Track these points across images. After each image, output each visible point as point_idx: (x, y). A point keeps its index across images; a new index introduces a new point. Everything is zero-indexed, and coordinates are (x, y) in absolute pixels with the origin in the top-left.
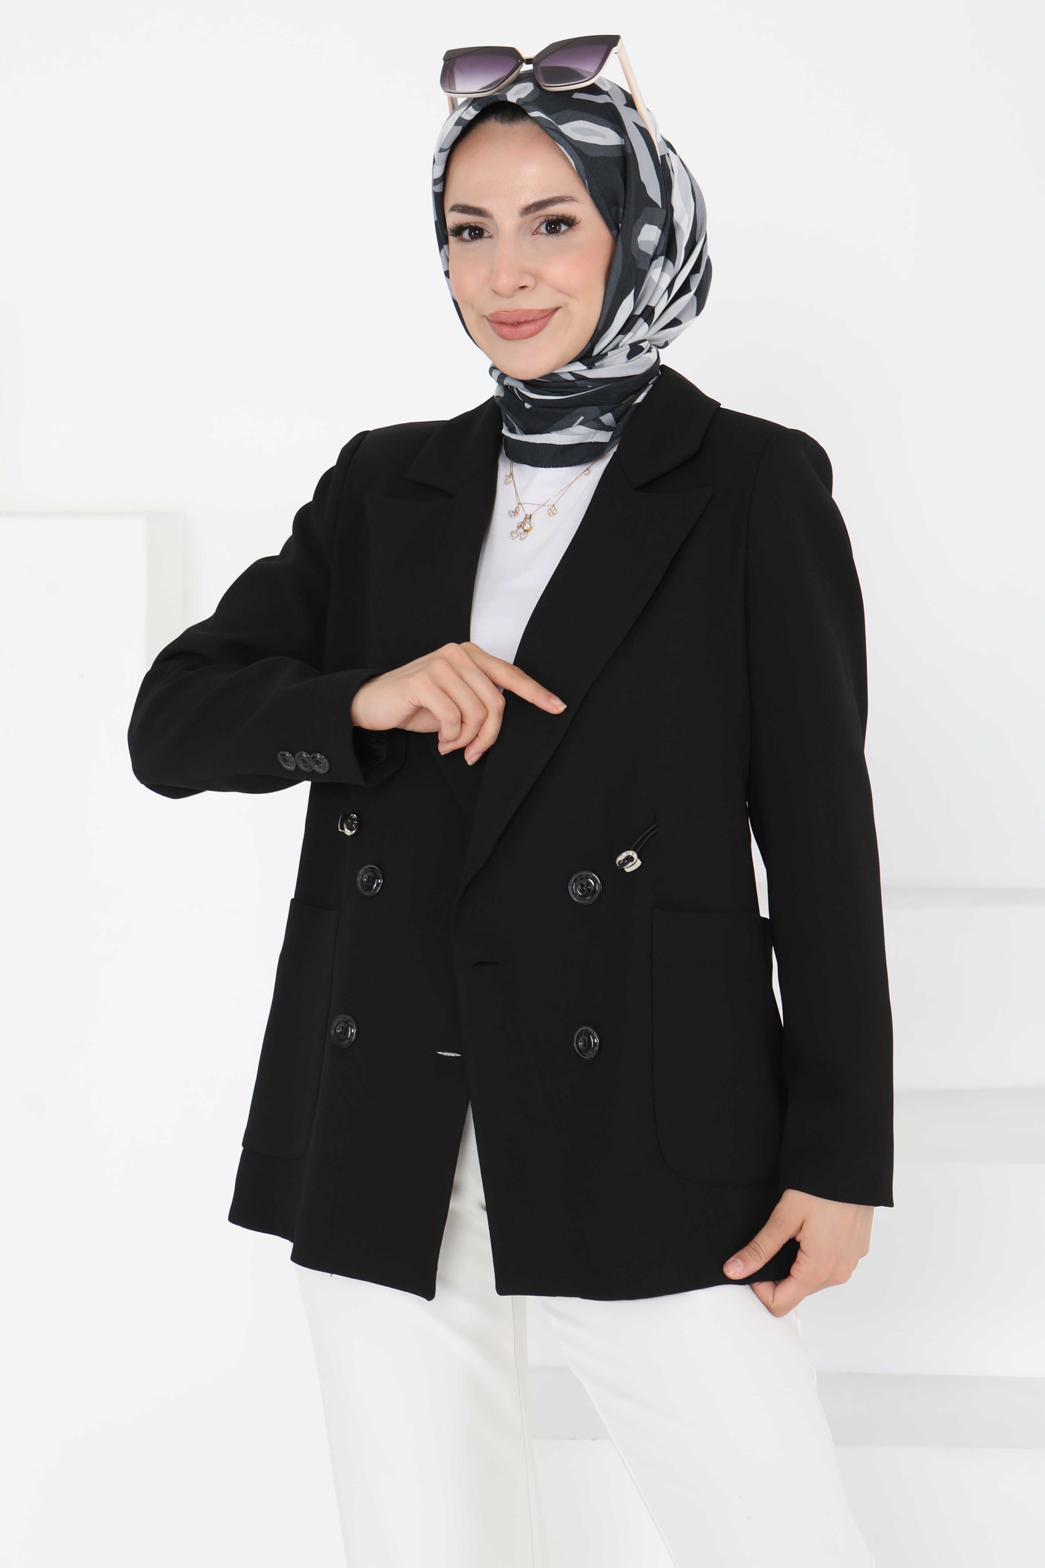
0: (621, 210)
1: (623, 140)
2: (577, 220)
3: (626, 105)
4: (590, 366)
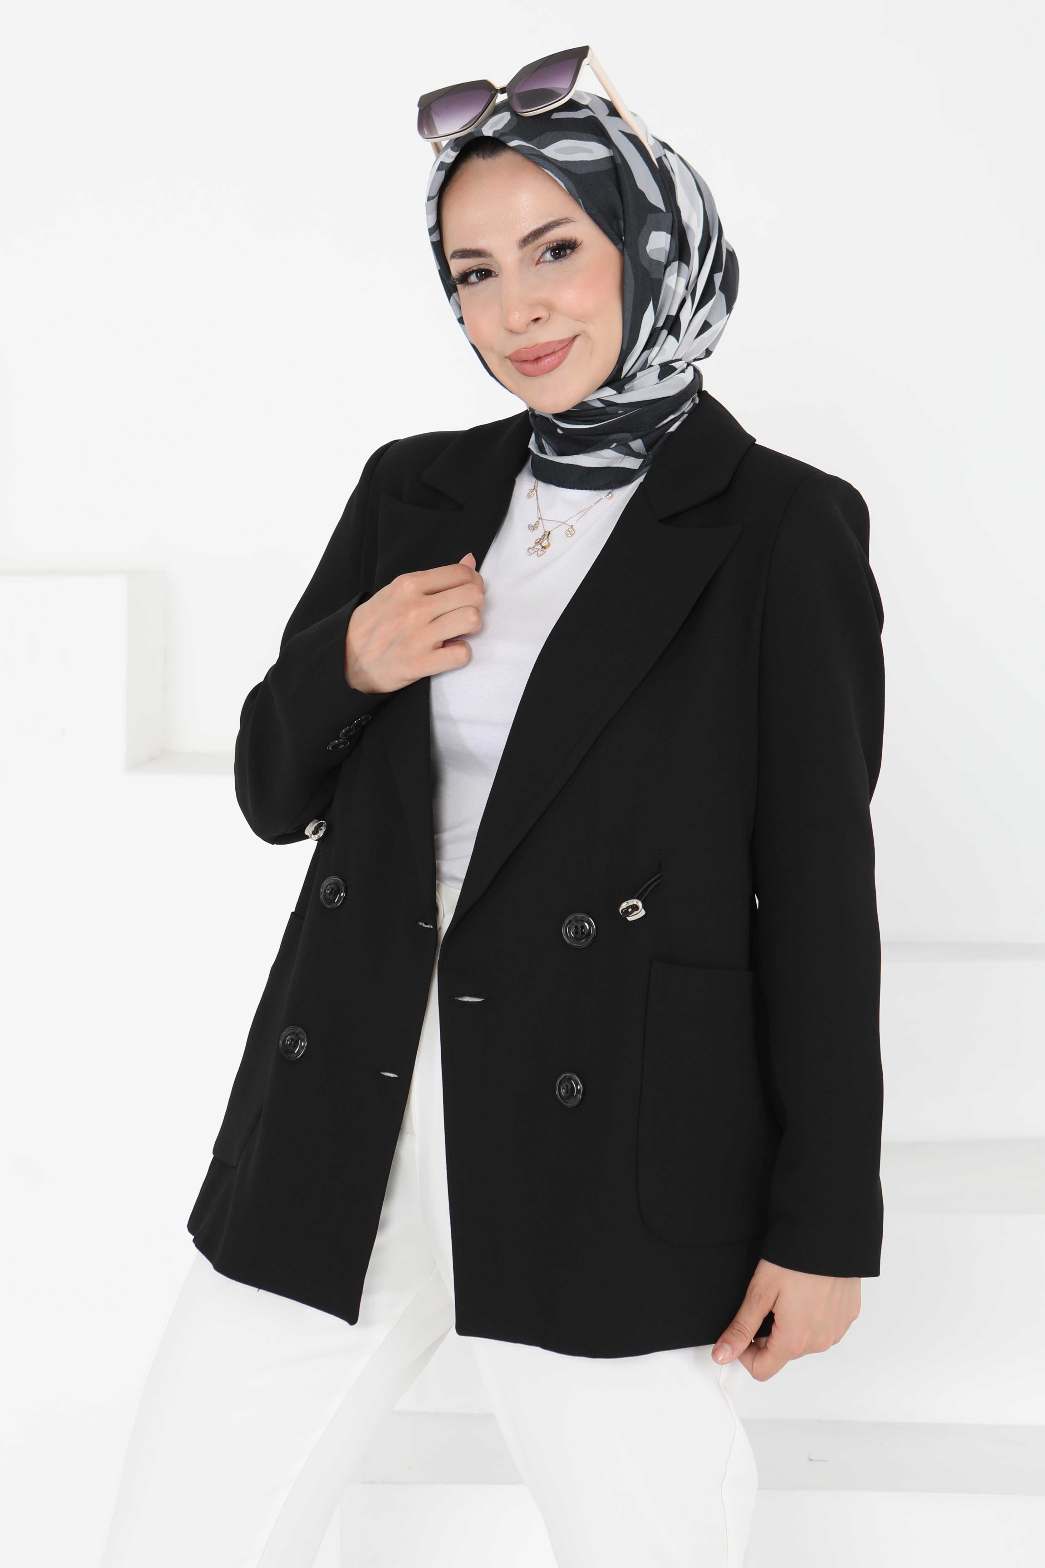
0: (622, 223)
1: (611, 151)
2: (579, 241)
3: (608, 115)
4: (620, 390)
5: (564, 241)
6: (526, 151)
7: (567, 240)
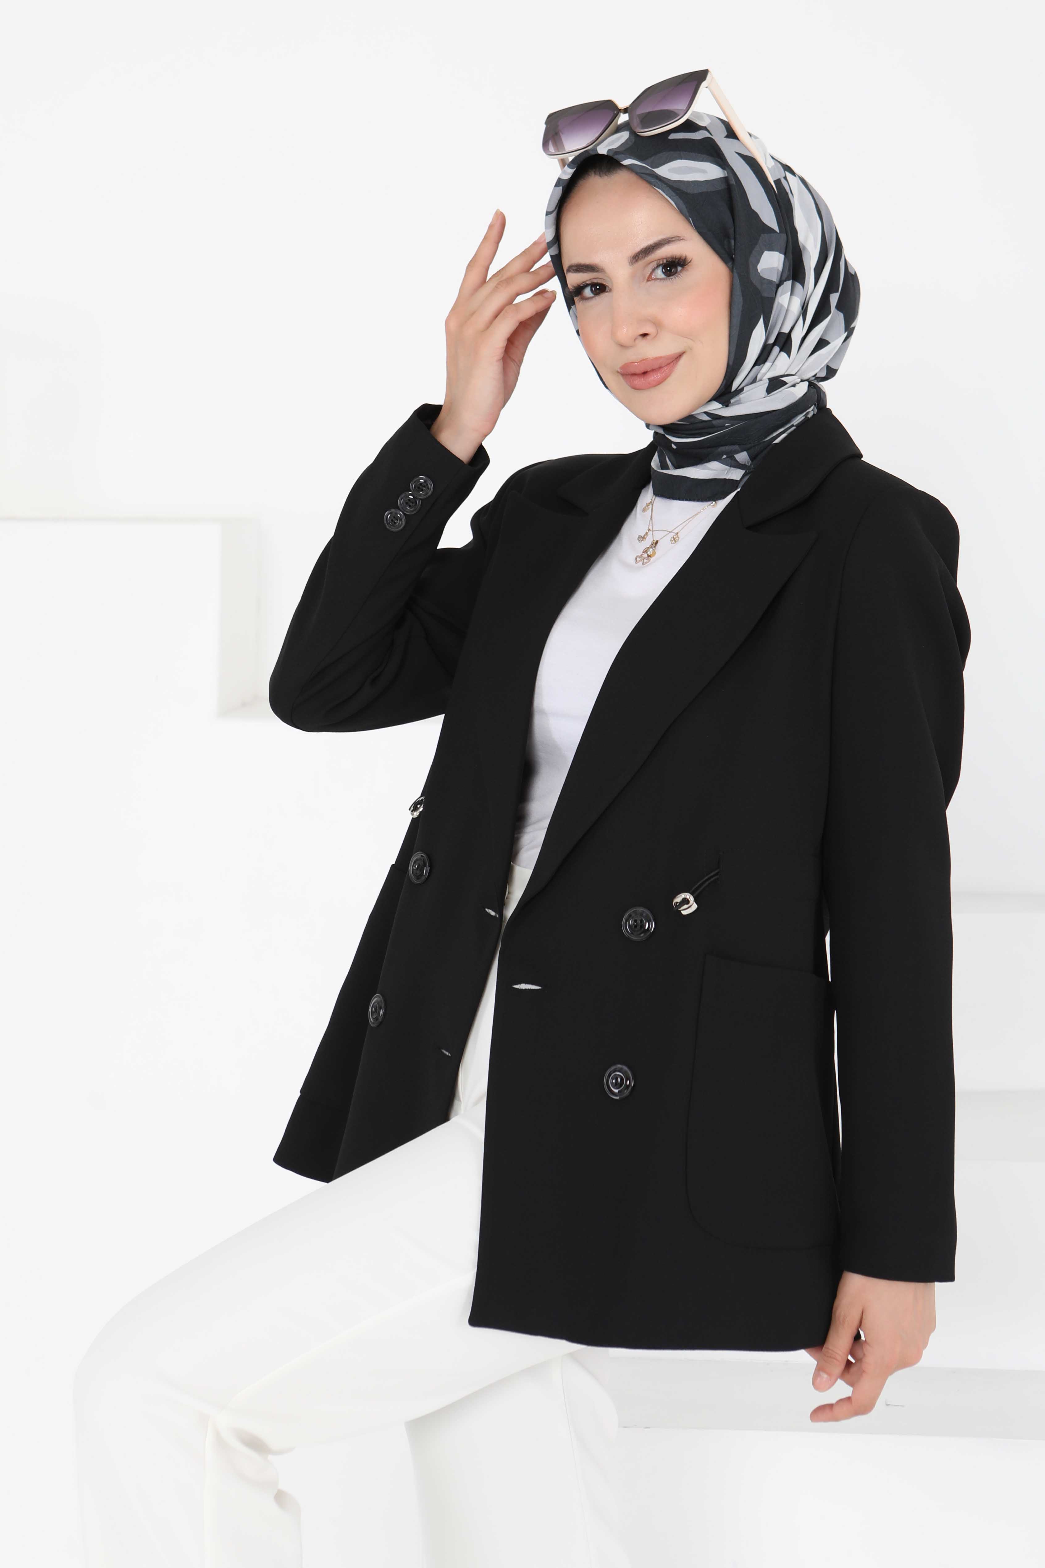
0: (732, 242)
1: (726, 172)
2: (689, 259)
3: (725, 137)
4: (726, 404)
5: (673, 258)
6: (638, 170)
7: (677, 257)
